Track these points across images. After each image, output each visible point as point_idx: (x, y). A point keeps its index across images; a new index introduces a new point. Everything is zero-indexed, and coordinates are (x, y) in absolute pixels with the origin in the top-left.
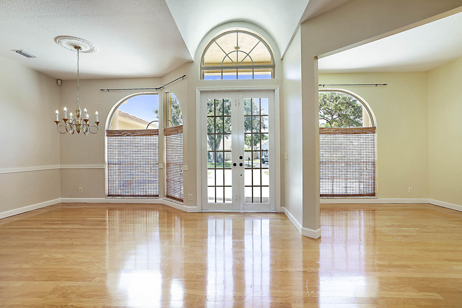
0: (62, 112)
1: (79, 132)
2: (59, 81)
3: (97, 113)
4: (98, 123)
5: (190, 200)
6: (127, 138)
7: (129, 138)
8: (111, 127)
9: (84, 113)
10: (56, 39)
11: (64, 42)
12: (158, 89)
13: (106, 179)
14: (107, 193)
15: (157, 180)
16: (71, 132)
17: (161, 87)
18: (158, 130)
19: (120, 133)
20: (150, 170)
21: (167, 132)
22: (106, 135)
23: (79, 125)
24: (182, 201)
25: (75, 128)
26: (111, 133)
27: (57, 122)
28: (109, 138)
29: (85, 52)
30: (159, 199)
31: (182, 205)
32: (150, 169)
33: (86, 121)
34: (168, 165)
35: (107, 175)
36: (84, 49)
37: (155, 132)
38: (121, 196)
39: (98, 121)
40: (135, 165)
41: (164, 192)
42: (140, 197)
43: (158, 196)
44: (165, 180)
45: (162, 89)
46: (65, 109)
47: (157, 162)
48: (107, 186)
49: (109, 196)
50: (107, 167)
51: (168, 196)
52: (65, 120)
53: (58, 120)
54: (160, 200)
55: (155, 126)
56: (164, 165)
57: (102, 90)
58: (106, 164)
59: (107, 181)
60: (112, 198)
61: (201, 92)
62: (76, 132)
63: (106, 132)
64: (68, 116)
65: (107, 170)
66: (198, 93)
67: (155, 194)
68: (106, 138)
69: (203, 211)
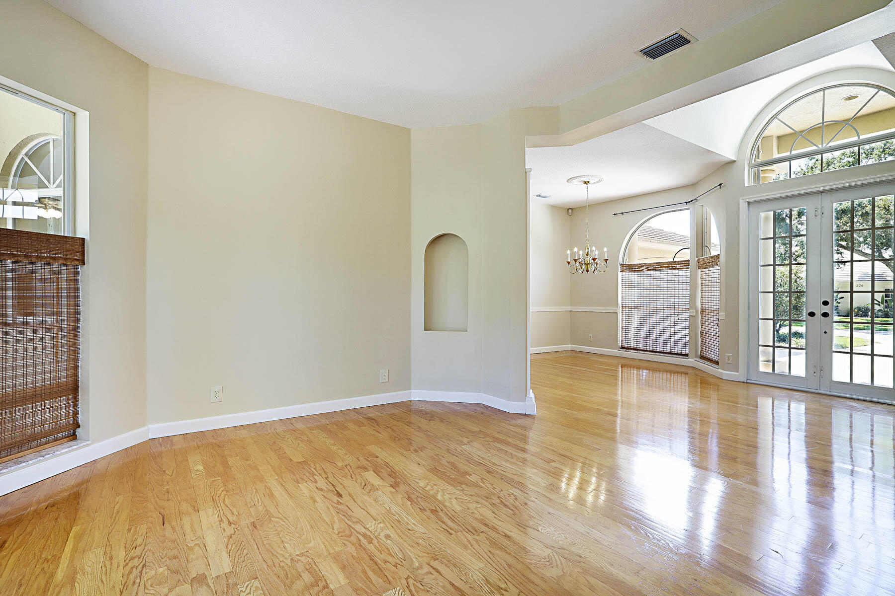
0: (572, 254)
1: (587, 271)
2: (570, 211)
3: (605, 249)
4: (606, 261)
5: (728, 362)
6: (649, 273)
7: (651, 273)
8: (626, 260)
9: (592, 251)
10: (567, 181)
11: (575, 182)
12: (689, 202)
13: (619, 326)
14: (620, 345)
15: (687, 332)
16: (581, 271)
17: (692, 200)
18: (689, 261)
19: (640, 267)
20: (677, 318)
21: (702, 265)
22: (620, 270)
23: (588, 264)
24: (717, 363)
25: (584, 267)
26: (627, 268)
27: (569, 263)
28: (624, 274)
29: (594, 183)
30: (689, 360)
31: (717, 369)
32: (677, 316)
33: (594, 260)
34: (703, 310)
35: (621, 321)
36: (591, 181)
37: (686, 264)
38: (637, 350)
39: (606, 258)
40: (655, 311)
41: (696, 351)
42: (662, 354)
43: (687, 355)
44: (698, 334)
45: (694, 202)
46: (576, 249)
47: (687, 307)
48: (621, 335)
49: (623, 348)
50: (621, 311)
51: (702, 357)
52: (575, 261)
53: (569, 261)
54: (691, 361)
55: (686, 255)
56: (697, 311)
57: (615, 214)
58: (620, 308)
59: (621, 329)
60: (626, 351)
61: (749, 203)
62: (585, 271)
63: (619, 266)
64: (579, 255)
65: (621, 315)
66: (743, 206)
67: (683, 352)
68: (620, 274)
69: (748, 381)
